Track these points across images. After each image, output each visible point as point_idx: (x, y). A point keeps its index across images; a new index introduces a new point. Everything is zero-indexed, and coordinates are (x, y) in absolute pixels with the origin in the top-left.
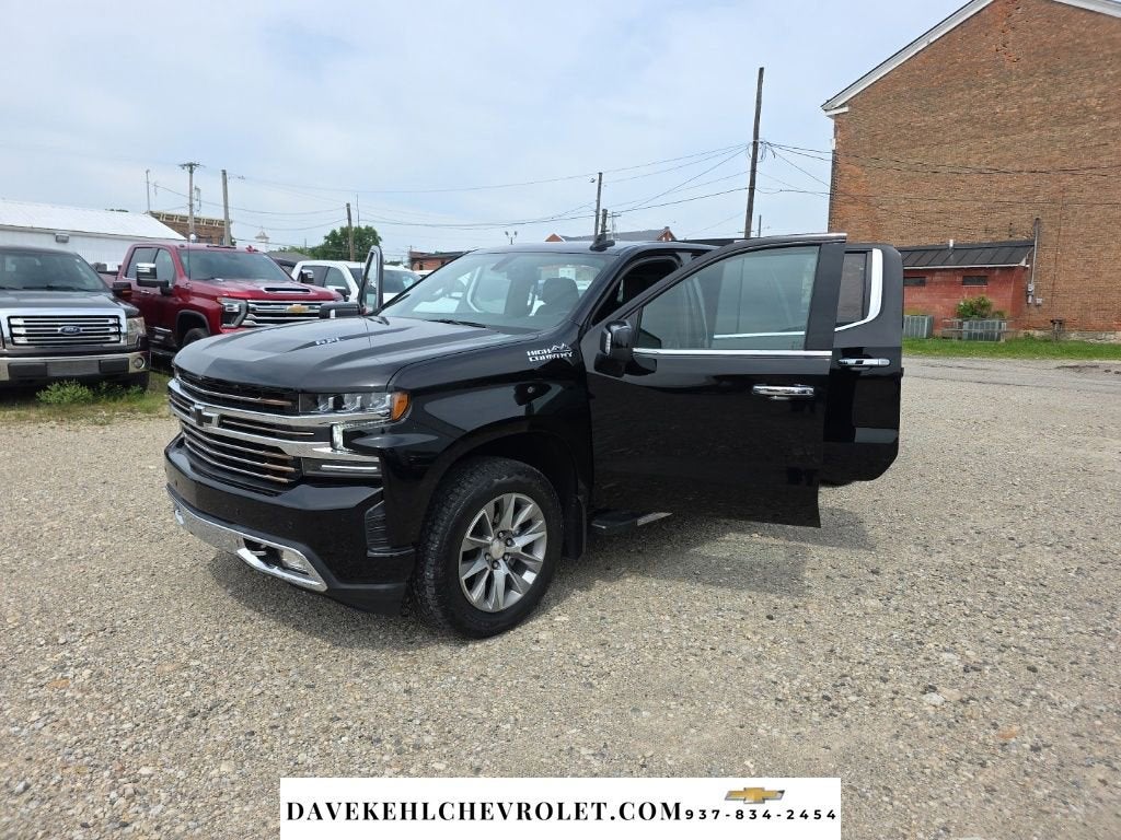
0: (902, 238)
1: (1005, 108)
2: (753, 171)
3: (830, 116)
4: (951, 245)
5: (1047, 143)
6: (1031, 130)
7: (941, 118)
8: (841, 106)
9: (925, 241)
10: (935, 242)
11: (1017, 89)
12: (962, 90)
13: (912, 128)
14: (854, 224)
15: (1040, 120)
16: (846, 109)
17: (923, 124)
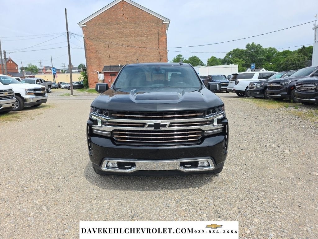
0: (107, 63)
1: (126, 31)
2: (68, 41)
3: (81, 27)
4: (119, 65)
5: (137, 41)
6: (133, 37)
7: (111, 31)
8: (84, 24)
9: (113, 64)
10: (115, 65)
11: (128, 26)
12: (115, 24)
13: (105, 33)
14: (93, 59)
15: (134, 35)
16: (85, 26)
17: (107, 32)
